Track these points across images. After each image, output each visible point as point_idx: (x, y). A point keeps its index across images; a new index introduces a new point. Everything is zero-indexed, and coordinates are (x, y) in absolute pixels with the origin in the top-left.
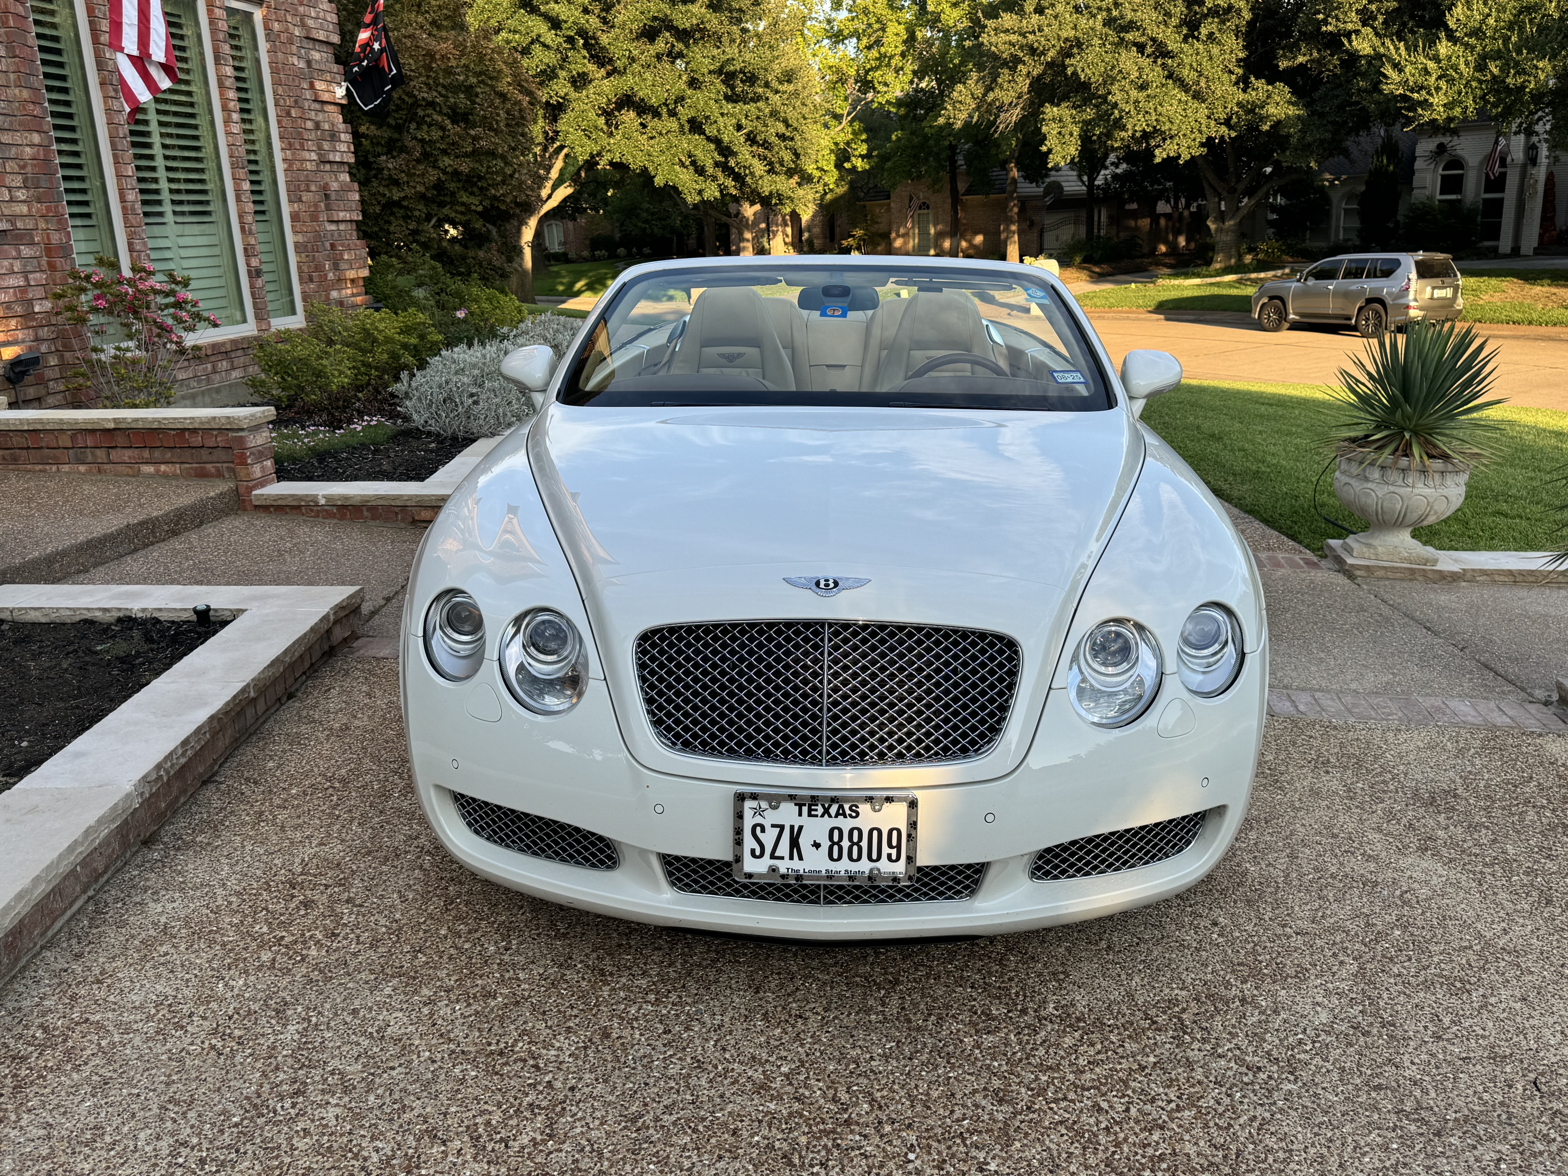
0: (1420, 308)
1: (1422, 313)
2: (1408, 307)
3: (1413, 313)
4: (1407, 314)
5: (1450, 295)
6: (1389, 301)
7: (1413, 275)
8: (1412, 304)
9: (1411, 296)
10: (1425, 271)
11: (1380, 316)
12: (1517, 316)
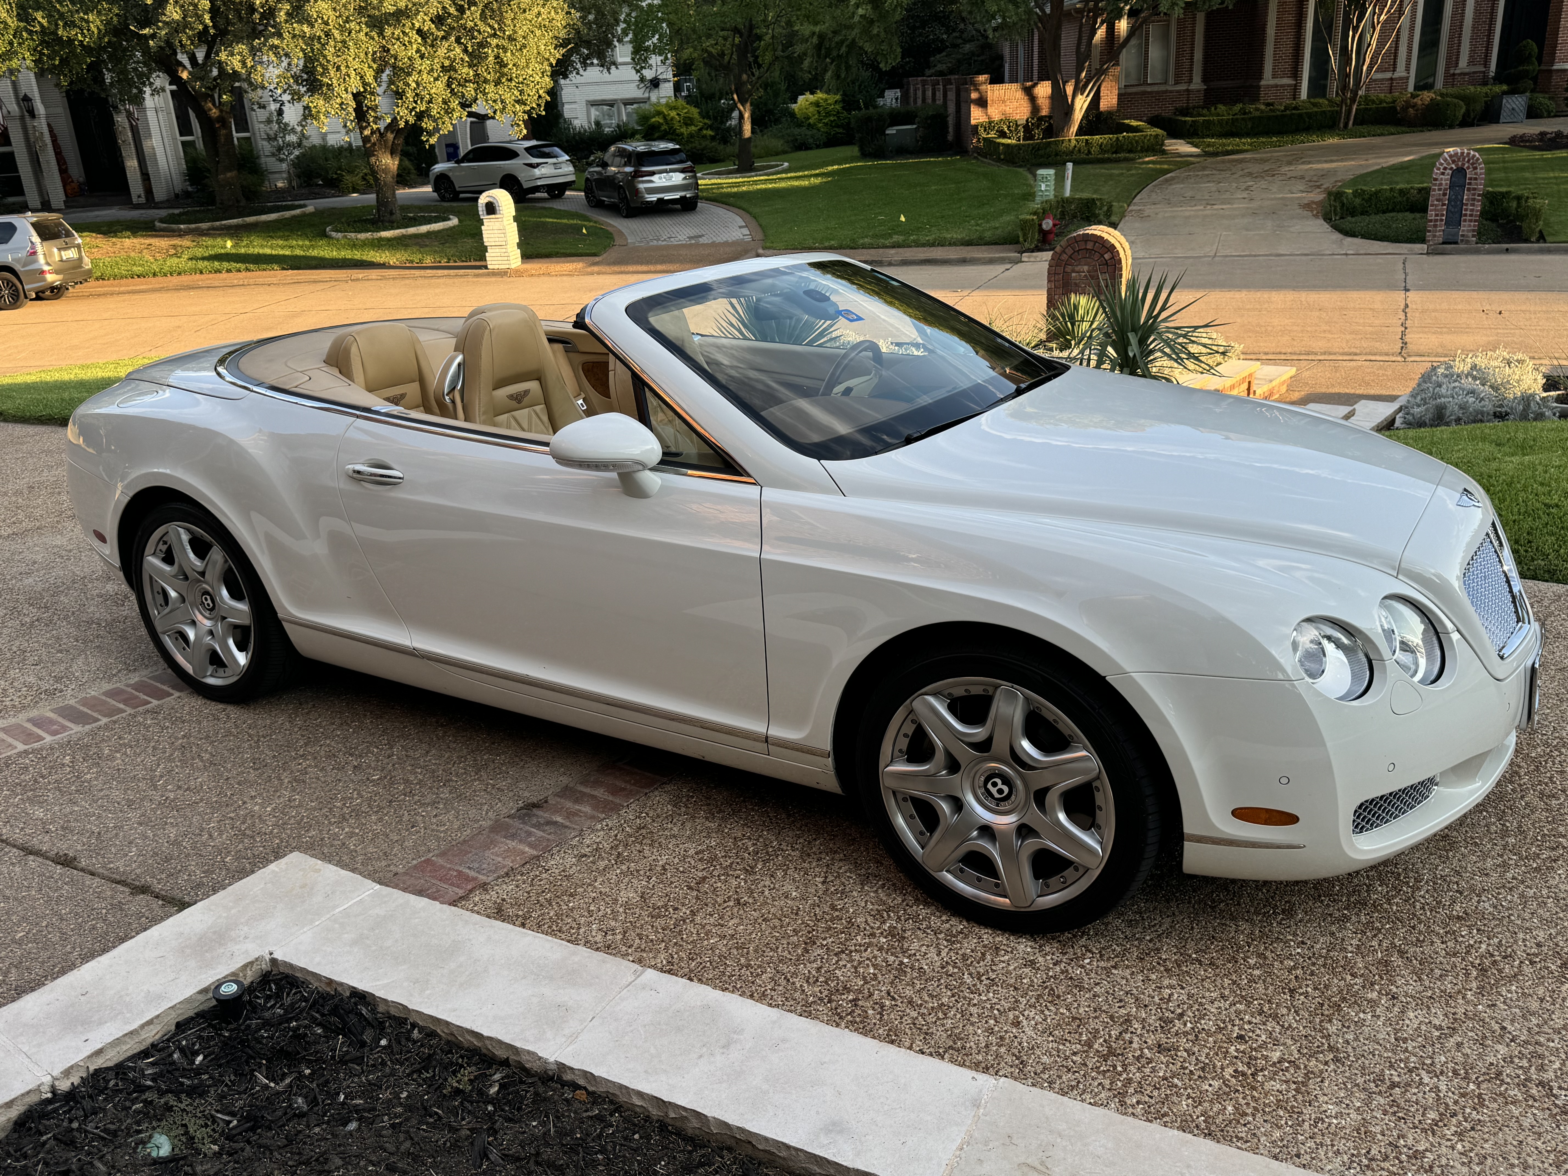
0: (57, 272)
1: (60, 277)
2: (43, 272)
3: (50, 278)
4: (45, 280)
5: (76, 256)
6: (18, 267)
7: (36, 239)
8: (46, 268)
9: (41, 260)
10: (46, 233)
11: (14, 285)
12: (137, 269)
